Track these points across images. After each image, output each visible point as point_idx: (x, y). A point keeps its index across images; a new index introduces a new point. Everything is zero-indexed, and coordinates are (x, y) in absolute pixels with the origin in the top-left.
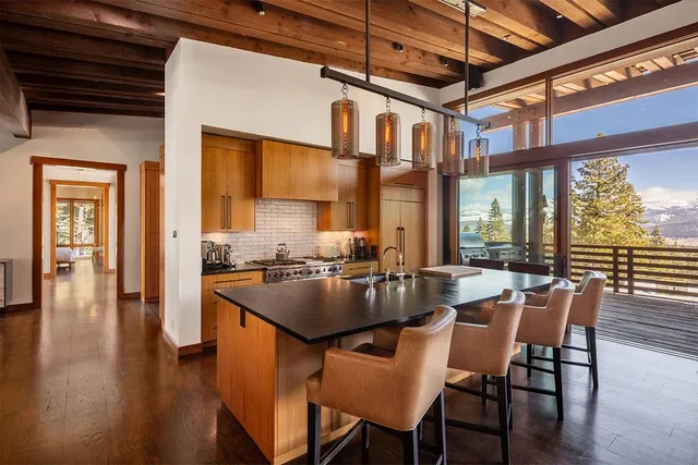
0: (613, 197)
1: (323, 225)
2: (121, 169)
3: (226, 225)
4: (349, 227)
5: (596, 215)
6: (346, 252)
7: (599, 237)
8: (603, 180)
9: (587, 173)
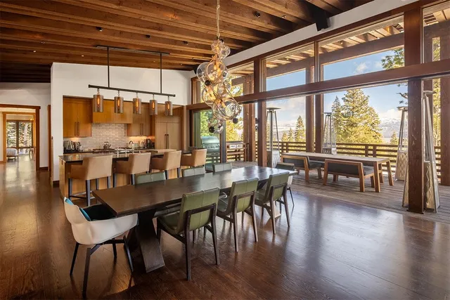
0: (361, 115)
1: (129, 134)
2: (38, 108)
3: (77, 135)
4: (141, 134)
5: (352, 125)
6: (141, 146)
7: (353, 139)
8: (356, 104)
9: (347, 101)
